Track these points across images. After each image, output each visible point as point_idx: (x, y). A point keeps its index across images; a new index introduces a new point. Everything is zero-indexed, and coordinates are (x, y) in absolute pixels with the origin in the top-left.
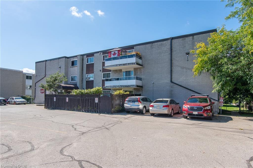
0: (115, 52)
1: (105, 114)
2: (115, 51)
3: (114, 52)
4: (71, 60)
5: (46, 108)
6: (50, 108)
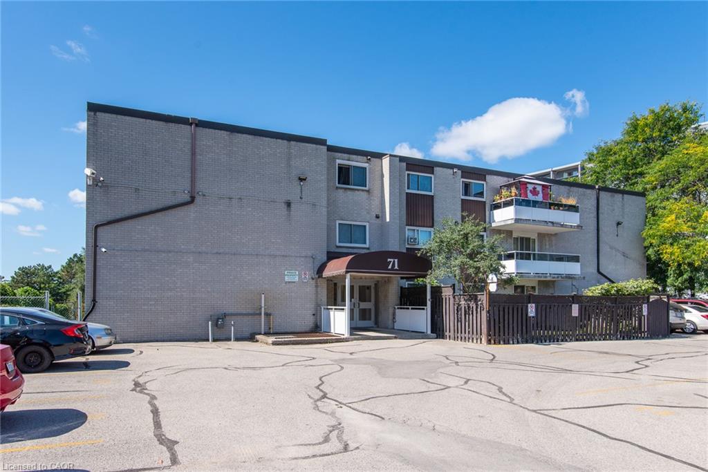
0: (536, 186)
1: (660, 339)
2: (537, 184)
3: (533, 186)
4: (338, 161)
5: (493, 342)
6: (511, 342)
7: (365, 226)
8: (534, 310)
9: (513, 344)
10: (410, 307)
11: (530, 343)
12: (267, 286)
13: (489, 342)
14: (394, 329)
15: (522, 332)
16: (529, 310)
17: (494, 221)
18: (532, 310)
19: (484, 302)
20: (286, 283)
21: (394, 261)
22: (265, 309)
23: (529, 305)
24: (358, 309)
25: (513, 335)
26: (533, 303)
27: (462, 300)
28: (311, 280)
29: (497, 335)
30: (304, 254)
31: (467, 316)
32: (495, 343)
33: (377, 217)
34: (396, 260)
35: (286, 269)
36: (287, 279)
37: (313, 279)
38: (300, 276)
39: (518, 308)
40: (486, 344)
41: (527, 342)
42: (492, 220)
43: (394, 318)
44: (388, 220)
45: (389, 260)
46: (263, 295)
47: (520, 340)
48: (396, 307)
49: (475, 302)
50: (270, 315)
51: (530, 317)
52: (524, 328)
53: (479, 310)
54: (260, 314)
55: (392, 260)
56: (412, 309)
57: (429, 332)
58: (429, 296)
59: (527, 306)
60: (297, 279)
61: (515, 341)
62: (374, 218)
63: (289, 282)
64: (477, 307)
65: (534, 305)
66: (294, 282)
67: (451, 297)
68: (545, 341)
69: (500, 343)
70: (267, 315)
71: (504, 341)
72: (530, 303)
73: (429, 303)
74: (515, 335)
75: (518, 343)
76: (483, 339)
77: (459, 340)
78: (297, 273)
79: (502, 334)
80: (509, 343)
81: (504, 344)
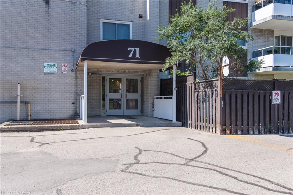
5: (228, 131)
6: (252, 132)
7: (129, 25)
8: (279, 98)
9: (254, 134)
10: (163, 97)
11: (275, 133)
12: (25, 77)
13: (224, 132)
14: (153, 117)
15: (265, 122)
16: (274, 98)
17: (255, 21)
18: (276, 98)
19: (219, 88)
20: (45, 74)
21: (135, 51)
22: (21, 98)
23: (274, 92)
24: (125, 99)
25: (254, 125)
26: (278, 90)
27: (201, 87)
28: (70, 72)
29: (233, 124)
30: (63, 48)
31: (205, 103)
32: (231, 133)
33: (141, 17)
34: (138, 49)
35: (45, 62)
36: (45, 70)
37: (72, 71)
38: (59, 68)
39: (259, 96)
40: (219, 134)
41: (270, 132)
42: (253, 19)
43: (153, 107)
44: (148, 18)
45: (129, 49)
46: (19, 85)
47: (262, 130)
48: (155, 97)
49: (211, 89)
50: (28, 103)
51: (275, 105)
52: (267, 116)
53: (214, 97)
54: (16, 102)
55: (133, 49)
56: (164, 98)
57: (175, 120)
58: (174, 85)
59: (271, 93)
60: (56, 70)
61: (256, 131)
62: (138, 18)
63: (49, 73)
64: (212, 94)
65: (279, 92)
66: (53, 74)
67: (193, 85)
68: (289, 132)
69: (237, 134)
70: (25, 103)
71: (242, 131)
72: (274, 90)
73: (175, 92)
74: (256, 124)
75: (259, 133)
76: (217, 129)
77: (199, 129)
78: (56, 65)
79: (239, 123)
80: (248, 133)
81: (243, 134)
